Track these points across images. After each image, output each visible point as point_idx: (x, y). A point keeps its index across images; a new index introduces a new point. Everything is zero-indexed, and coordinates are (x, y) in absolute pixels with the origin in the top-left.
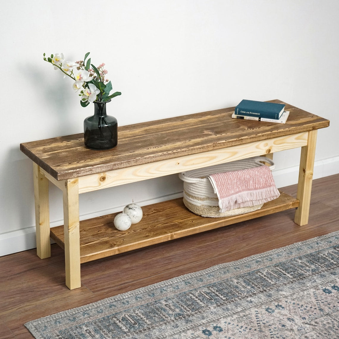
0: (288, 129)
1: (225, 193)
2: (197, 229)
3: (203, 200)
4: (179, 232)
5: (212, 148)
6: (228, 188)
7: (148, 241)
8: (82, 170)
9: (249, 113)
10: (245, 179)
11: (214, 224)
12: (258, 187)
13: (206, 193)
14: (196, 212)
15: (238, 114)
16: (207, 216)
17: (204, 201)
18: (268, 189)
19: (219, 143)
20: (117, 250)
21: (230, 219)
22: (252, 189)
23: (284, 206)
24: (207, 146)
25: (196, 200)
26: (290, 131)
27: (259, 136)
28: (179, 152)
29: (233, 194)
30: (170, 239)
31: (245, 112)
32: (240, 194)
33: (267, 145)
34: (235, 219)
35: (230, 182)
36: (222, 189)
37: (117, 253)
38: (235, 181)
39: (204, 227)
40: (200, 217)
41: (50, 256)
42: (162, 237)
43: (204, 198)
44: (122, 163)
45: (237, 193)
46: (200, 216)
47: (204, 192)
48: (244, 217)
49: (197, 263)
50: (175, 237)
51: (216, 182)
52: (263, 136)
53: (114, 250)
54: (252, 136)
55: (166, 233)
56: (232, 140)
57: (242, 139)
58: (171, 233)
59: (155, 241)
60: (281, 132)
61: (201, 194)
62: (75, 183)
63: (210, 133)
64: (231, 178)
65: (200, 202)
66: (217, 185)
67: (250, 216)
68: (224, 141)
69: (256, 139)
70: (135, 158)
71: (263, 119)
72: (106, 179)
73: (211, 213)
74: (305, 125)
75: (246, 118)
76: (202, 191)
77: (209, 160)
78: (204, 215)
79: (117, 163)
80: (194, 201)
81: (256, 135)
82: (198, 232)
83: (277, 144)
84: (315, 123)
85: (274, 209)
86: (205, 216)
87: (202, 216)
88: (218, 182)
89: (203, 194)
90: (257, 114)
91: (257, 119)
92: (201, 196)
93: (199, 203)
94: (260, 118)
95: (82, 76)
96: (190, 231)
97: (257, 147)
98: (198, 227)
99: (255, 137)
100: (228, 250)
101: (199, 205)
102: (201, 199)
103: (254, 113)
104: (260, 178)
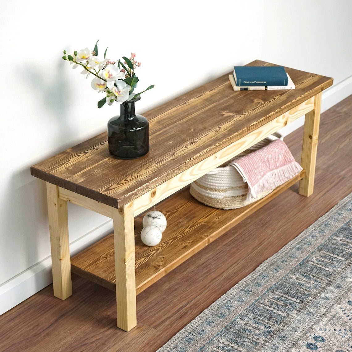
0: (303, 95)
1: (254, 179)
3: (226, 190)
4: (214, 233)
5: (247, 132)
6: (255, 173)
7: (190, 253)
8: (140, 190)
9: (253, 82)
12: (279, 165)
13: (230, 182)
14: (216, 206)
15: (241, 86)
16: (230, 208)
17: (227, 192)
18: (289, 165)
19: (252, 126)
20: (164, 272)
22: (274, 168)
24: (242, 132)
25: (215, 193)
28: (221, 145)
29: (260, 179)
30: (207, 245)
31: (248, 82)
33: (284, 116)
35: (256, 166)
36: (251, 175)
37: (164, 275)
38: (260, 164)
40: (223, 211)
41: (71, 294)
42: (200, 245)
43: (227, 189)
44: (174, 171)
46: (222, 209)
47: (226, 182)
50: (211, 240)
51: (244, 169)
52: (285, 108)
53: (161, 273)
55: (202, 239)
57: (270, 116)
58: (208, 238)
59: (195, 251)
61: (224, 185)
63: (231, 114)
64: (256, 162)
65: (221, 193)
66: (245, 172)
68: (255, 122)
70: (184, 163)
71: (270, 88)
73: (234, 204)
74: (316, 88)
75: (251, 88)
76: (224, 181)
78: (226, 207)
80: (213, 194)
83: (291, 115)
84: (323, 84)
86: (228, 209)
87: (225, 209)
89: (225, 185)
90: (262, 82)
91: (263, 88)
92: (223, 187)
93: (221, 196)
94: (266, 87)
95: (110, 73)
97: (277, 122)
98: (229, 223)
99: (279, 111)
101: (221, 197)
102: (222, 191)
103: (259, 82)
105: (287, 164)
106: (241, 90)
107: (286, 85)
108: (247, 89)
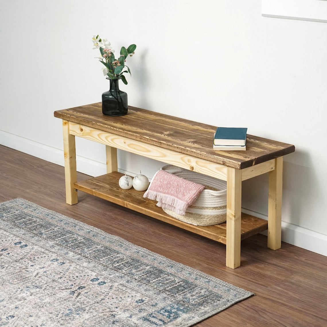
0: (199, 152)
1: (154, 188)
2: (143, 210)
4: (132, 204)
5: (139, 139)
6: (158, 184)
11: (156, 214)
19: (144, 137)
23: (213, 235)
24: (136, 136)
26: (201, 155)
27: (174, 147)
29: (161, 192)
30: (125, 206)
32: (167, 195)
33: (190, 161)
34: (172, 220)
35: (162, 180)
39: (149, 212)
50: (129, 207)
52: (177, 148)
53: (92, 191)
54: (169, 144)
56: (154, 139)
57: (161, 143)
58: (127, 202)
60: (193, 152)
62: (66, 124)
68: (148, 138)
69: (171, 148)
72: (83, 131)
74: (215, 156)
77: (146, 152)
81: (173, 144)
82: (144, 213)
83: (200, 165)
85: (204, 232)
97: (182, 159)
99: (171, 146)
107: (214, 144)
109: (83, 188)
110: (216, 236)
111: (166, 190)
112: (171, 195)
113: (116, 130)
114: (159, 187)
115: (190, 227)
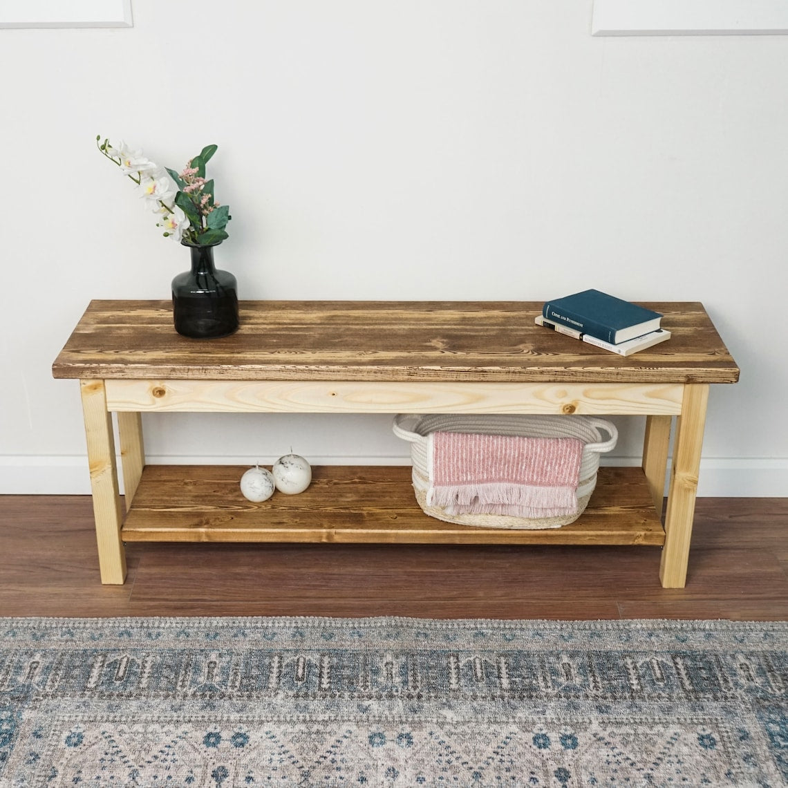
0: (613, 368)
1: (449, 477)
2: (390, 534)
4: (348, 530)
5: (407, 377)
6: (458, 467)
7: (273, 533)
8: (103, 368)
9: (565, 319)
10: (505, 458)
11: (433, 534)
12: (539, 480)
15: (548, 319)
19: (423, 369)
20: (205, 535)
21: (474, 532)
22: (524, 481)
23: (619, 535)
24: (393, 371)
26: (618, 374)
27: (531, 373)
28: (323, 371)
29: (470, 482)
30: (324, 540)
31: (558, 316)
32: (489, 485)
33: (565, 394)
34: (488, 535)
35: (466, 455)
36: (445, 466)
37: (205, 539)
38: (479, 455)
42: (305, 533)
44: (189, 369)
45: (480, 482)
48: (512, 537)
49: (368, 603)
50: (337, 539)
52: (542, 373)
53: (196, 533)
54: (512, 369)
56: (457, 368)
57: (486, 372)
59: (289, 537)
60: (592, 373)
62: (95, 389)
63: (439, 345)
64: (471, 449)
67: (527, 537)
68: (438, 368)
69: (523, 378)
71: (587, 338)
72: (166, 394)
74: (663, 369)
75: (560, 328)
77: (411, 401)
79: (178, 367)
81: (524, 368)
82: (392, 541)
83: (593, 399)
84: (694, 369)
85: (592, 536)
88: (441, 449)
90: (578, 324)
91: (576, 334)
94: (582, 335)
96: (374, 535)
97: (537, 395)
99: (520, 372)
100: (455, 593)
103: (573, 322)
104: (546, 463)
105: (553, 485)
106: (546, 325)
107: (612, 342)
108: (552, 327)
109: (162, 532)
110: (626, 535)
111: (481, 474)
112: (500, 480)
113: (318, 371)
114: (462, 473)
115: (547, 536)
